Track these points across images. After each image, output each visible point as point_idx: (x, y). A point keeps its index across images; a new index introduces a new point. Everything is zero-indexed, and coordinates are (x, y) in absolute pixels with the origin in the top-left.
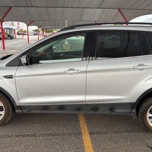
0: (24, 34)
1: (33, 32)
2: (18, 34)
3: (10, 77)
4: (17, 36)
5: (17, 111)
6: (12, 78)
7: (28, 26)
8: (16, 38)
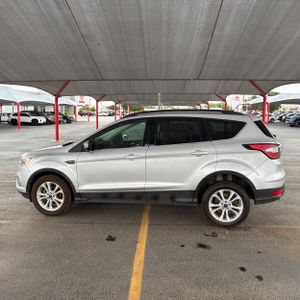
0: (91, 115)
1: (106, 110)
2: (81, 114)
4: (79, 118)
5: (76, 199)
6: (74, 163)
7: (98, 101)
8: (76, 121)
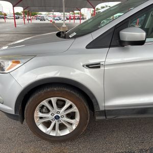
3: (97, 66)
5: (98, 118)
6: (99, 67)
